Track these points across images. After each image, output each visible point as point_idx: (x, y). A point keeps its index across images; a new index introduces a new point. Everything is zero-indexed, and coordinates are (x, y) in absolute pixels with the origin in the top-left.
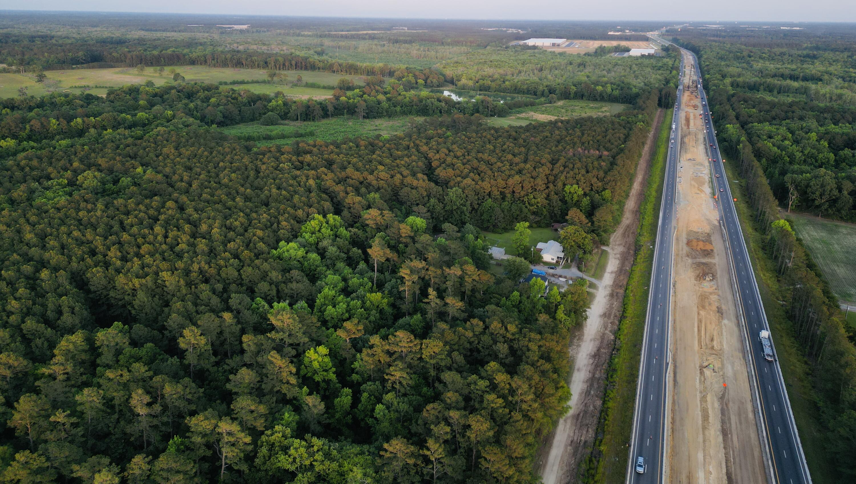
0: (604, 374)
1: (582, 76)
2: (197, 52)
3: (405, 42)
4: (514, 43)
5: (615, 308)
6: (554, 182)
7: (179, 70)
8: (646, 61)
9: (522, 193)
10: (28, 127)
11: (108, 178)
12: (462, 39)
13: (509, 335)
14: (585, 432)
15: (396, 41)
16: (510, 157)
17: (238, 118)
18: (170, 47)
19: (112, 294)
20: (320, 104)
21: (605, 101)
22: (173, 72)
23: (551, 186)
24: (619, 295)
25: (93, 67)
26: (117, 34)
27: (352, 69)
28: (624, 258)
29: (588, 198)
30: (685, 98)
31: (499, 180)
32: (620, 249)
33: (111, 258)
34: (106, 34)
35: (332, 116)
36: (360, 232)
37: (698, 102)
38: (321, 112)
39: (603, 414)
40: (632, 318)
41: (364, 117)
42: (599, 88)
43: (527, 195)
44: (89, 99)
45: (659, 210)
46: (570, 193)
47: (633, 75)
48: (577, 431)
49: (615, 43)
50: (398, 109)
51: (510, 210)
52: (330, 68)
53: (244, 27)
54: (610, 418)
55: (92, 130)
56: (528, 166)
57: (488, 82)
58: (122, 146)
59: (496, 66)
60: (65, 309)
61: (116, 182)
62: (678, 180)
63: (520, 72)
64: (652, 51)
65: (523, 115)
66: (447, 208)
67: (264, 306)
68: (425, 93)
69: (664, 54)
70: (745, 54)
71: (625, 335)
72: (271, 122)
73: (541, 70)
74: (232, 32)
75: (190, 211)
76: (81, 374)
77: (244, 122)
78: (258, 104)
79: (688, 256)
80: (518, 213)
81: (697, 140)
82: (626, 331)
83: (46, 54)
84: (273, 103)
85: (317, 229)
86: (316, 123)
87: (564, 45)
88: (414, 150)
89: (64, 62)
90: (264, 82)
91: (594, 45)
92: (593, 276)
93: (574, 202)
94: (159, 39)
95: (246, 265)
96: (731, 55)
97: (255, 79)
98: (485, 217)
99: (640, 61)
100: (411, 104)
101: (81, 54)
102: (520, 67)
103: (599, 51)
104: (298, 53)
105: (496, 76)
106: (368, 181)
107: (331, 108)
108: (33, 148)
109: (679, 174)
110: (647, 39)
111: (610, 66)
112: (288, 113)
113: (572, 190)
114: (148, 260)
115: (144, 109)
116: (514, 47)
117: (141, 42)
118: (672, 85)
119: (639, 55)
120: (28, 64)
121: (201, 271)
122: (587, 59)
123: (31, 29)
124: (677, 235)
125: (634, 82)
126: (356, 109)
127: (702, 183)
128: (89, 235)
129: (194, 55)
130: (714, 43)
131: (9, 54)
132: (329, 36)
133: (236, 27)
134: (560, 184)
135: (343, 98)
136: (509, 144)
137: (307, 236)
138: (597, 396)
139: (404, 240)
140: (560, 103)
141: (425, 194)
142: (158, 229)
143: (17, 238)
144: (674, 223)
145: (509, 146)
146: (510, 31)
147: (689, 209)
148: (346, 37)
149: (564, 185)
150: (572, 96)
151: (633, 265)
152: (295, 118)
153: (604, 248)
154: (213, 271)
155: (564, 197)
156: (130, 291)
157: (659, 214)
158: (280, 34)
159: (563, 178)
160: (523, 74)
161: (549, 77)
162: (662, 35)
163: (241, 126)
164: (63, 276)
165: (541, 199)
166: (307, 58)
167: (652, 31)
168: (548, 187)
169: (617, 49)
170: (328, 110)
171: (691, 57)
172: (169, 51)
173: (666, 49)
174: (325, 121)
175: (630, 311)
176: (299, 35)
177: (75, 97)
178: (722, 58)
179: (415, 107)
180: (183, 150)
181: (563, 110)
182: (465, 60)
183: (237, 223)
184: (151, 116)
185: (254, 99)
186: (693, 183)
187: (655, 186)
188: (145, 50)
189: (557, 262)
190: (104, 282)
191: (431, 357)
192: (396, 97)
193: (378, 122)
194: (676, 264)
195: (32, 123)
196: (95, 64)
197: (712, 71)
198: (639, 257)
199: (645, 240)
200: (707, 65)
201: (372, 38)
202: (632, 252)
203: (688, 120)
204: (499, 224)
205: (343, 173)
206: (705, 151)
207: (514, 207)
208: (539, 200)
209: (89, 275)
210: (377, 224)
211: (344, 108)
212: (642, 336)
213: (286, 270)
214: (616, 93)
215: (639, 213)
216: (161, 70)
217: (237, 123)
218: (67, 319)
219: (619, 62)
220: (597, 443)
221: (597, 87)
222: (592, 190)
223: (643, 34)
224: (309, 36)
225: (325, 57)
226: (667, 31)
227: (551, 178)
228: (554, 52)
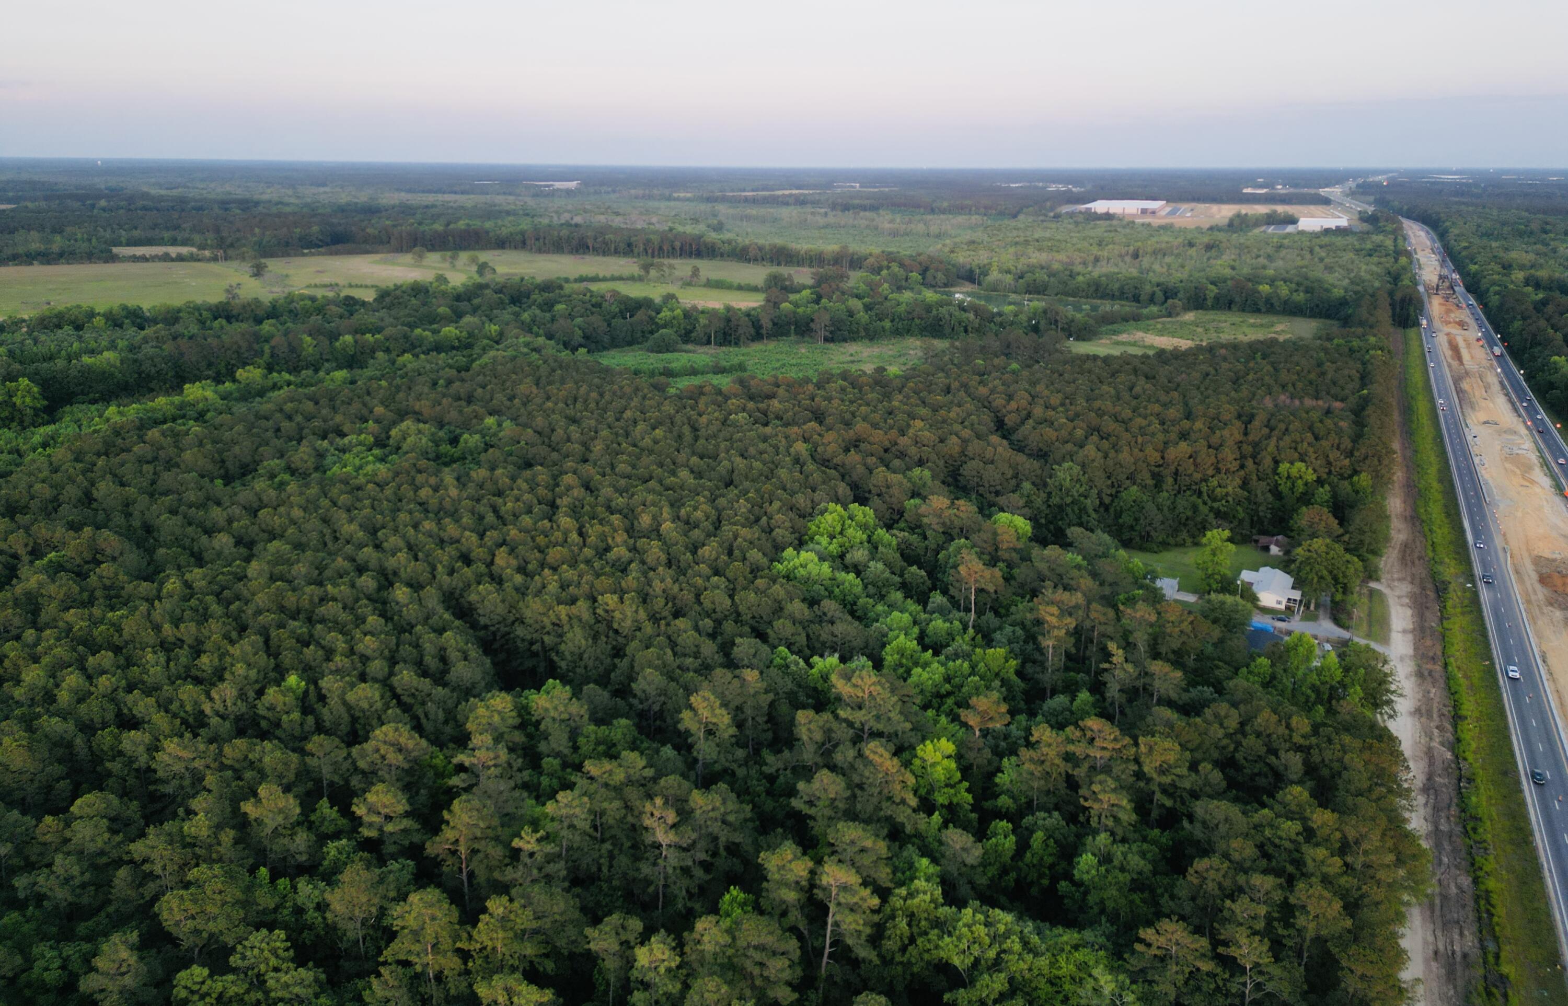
0: (1457, 824)
1: (1221, 266)
2: (506, 227)
3: (864, 208)
4: (1066, 209)
5: (1437, 700)
6: (1254, 457)
7: (484, 256)
8: (1339, 241)
9: (1197, 476)
10: (267, 348)
11: (441, 434)
12: (968, 202)
13: (1297, 739)
14: (1456, 937)
15: (846, 208)
16: (1157, 408)
17: (606, 339)
18: (459, 219)
19: (520, 631)
20: (748, 315)
21: (1276, 313)
22: (474, 260)
23: (1249, 463)
24: (1437, 675)
25: (337, 253)
26: (363, 197)
27: (782, 256)
28: (1419, 606)
29: (1327, 487)
30: (1435, 306)
31: (1149, 450)
32: (1404, 588)
33: (503, 569)
34: (344, 198)
35: (769, 337)
36: (914, 539)
37: (1464, 315)
38: (752, 331)
39: (1482, 902)
40: (1478, 720)
41: (826, 340)
42: (1265, 288)
43: (1206, 481)
44: (351, 304)
45: (1458, 514)
46: (1289, 477)
47: (1321, 266)
48: (1439, 933)
49: (1262, 209)
50: (887, 324)
51: (1173, 508)
52: (742, 255)
53: (573, 185)
54: (1500, 911)
55: (380, 355)
56: (1199, 425)
57: (1041, 276)
58: (441, 382)
59: (1050, 249)
60: (453, 655)
61: (454, 441)
62: (1477, 460)
63: (1097, 260)
64: (1343, 222)
65: (1123, 337)
66: (1055, 500)
67: (797, 664)
68: (930, 295)
69: (1366, 227)
70: (1534, 226)
71: (1475, 753)
72: (665, 347)
73: (1136, 256)
74: (553, 193)
75: (606, 491)
76: (520, 770)
77: (616, 346)
78: (640, 315)
79: (1551, 604)
80: (1189, 513)
81: (1487, 388)
82: (1474, 745)
83: (257, 230)
84: (665, 314)
85: (838, 529)
86: (744, 350)
87: (1163, 213)
88: (962, 393)
89: (287, 244)
90: (632, 278)
91: (1224, 212)
92: (1369, 636)
93: (1297, 494)
94: (434, 206)
95: (739, 588)
96: (1506, 229)
97: (617, 274)
98: (1126, 519)
99: (1326, 240)
100: (910, 316)
101: (315, 229)
102: (1095, 250)
103: (1236, 223)
104: (680, 229)
105: (1056, 266)
106: (901, 448)
107: (766, 323)
108: (289, 384)
109: (1474, 450)
110: (1326, 201)
111: (1269, 250)
112: (691, 332)
113: (1294, 472)
114: (568, 573)
115: (449, 321)
116: (1071, 215)
117: (406, 210)
118: (1406, 282)
119: (1318, 229)
120: (232, 245)
121: (669, 598)
122: (1221, 236)
123: (217, 190)
124: (1514, 564)
125: (1330, 278)
126: (812, 325)
127: (1528, 468)
128: (451, 529)
129: (505, 231)
130: (1463, 207)
131: (194, 229)
132: (724, 199)
133: (558, 185)
134: (1268, 462)
135: (785, 306)
136: (1142, 385)
137: (824, 540)
138: (1458, 867)
139: (1006, 556)
140: (1190, 316)
141: (1010, 474)
142: (565, 521)
143: (327, 531)
144: (1498, 542)
145: (1144, 390)
146: (1053, 188)
147: (1519, 514)
148: (754, 201)
149: (1277, 462)
150: (1209, 303)
151: (1442, 619)
152: (705, 339)
153: (1373, 585)
154: (688, 597)
155: (1277, 485)
156: (549, 627)
157: (1461, 523)
158: (637, 197)
159: (1271, 448)
160: (1104, 263)
161: (1157, 267)
162: (1352, 194)
163: (613, 352)
164: (432, 597)
165: (1232, 486)
166: (700, 237)
167: (1327, 186)
168: (1242, 467)
169: (1271, 219)
170: (761, 327)
171: (1422, 234)
172: (461, 224)
173: (1371, 219)
174: (757, 347)
175: (1469, 707)
176: (669, 199)
177: (329, 302)
178: (1488, 235)
179: (917, 321)
180: (552, 389)
181: (1200, 330)
182: (986, 238)
183: (699, 514)
184: (464, 334)
185: (632, 307)
186: (1508, 466)
187: (1433, 471)
188: (420, 224)
189: (1288, 608)
190: (501, 609)
191: (1162, 771)
192: (881, 303)
193: (853, 348)
194: (1533, 620)
195: (273, 343)
196: (339, 247)
197: (1479, 258)
198: (1449, 604)
199: (1450, 570)
200: (1465, 248)
201: (801, 202)
202: (1432, 595)
203: (1455, 349)
204: (1153, 533)
205: (851, 432)
206: (1509, 406)
207: (1181, 503)
208: (1230, 489)
209: (473, 597)
210: (944, 524)
211: (789, 324)
212: (1513, 755)
213: (812, 602)
214: (1300, 297)
215: (1415, 519)
216: (454, 258)
217: (605, 348)
218: (462, 671)
219: (1286, 242)
220: (1491, 959)
221: (1261, 288)
222: (1330, 473)
223: (1313, 191)
224: (688, 200)
225: (727, 236)
226: (1358, 186)
227: (1247, 449)
228: (1149, 225)
